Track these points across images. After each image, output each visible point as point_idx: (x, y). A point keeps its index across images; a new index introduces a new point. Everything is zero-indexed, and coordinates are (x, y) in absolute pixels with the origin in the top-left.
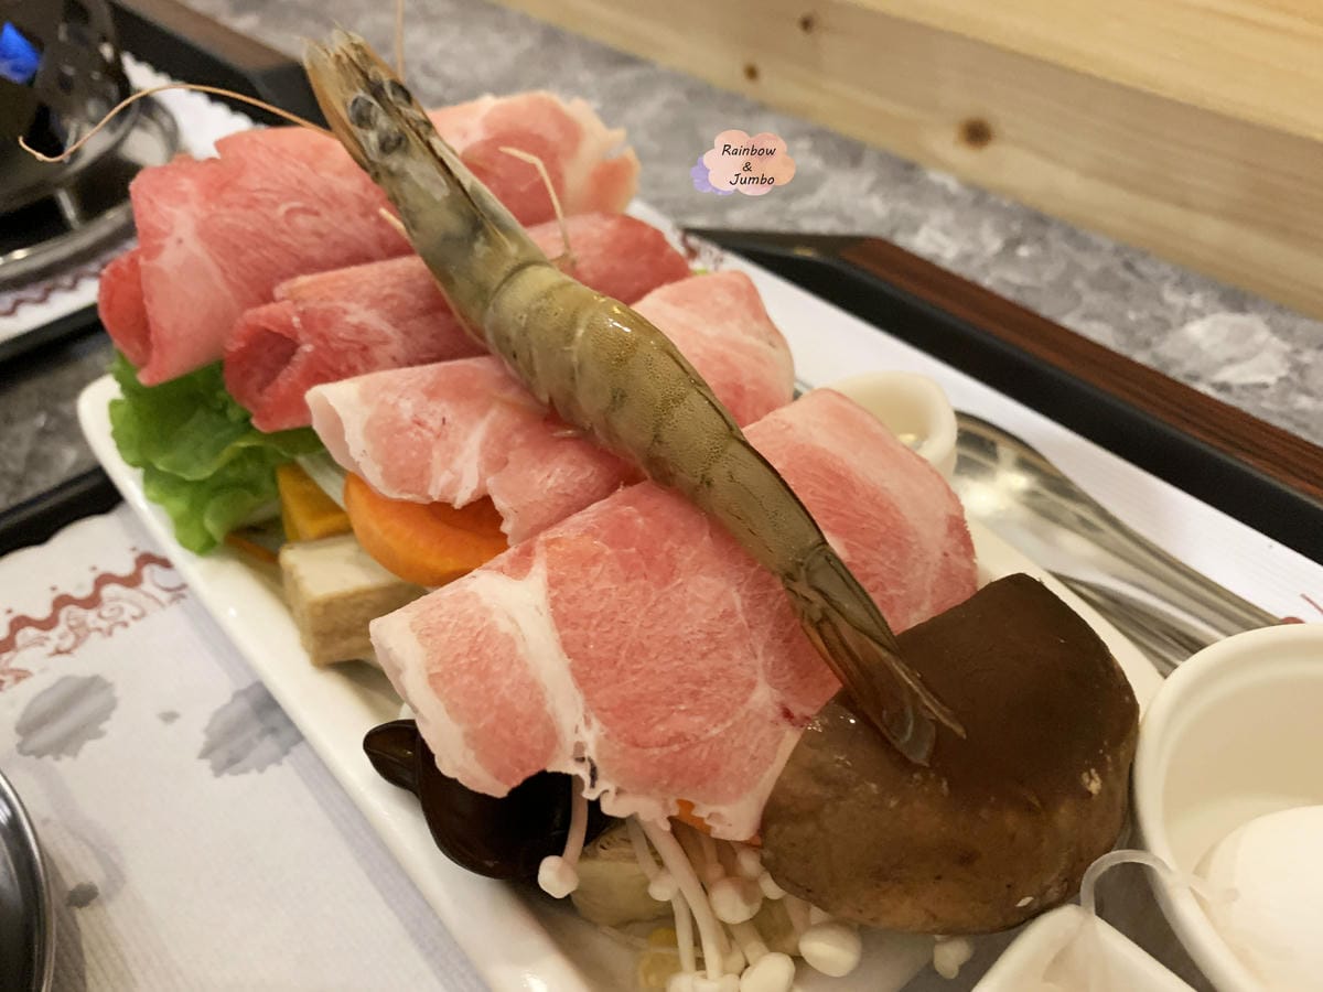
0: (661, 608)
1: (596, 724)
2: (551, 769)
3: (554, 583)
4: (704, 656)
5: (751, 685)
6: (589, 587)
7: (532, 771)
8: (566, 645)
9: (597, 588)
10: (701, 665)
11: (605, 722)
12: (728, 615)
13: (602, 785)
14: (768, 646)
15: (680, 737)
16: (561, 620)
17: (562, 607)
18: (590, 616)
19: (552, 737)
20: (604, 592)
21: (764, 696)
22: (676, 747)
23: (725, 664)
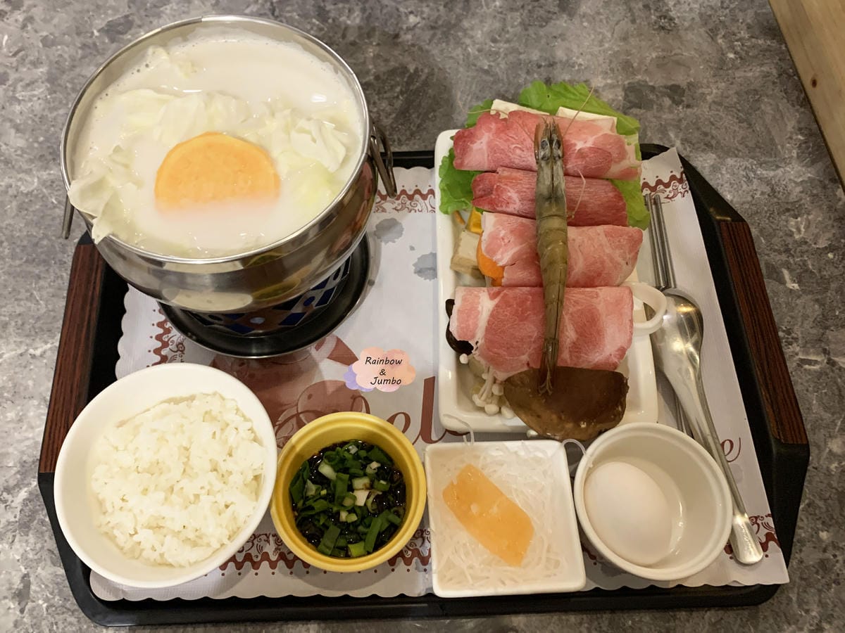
0: (515, 326)
1: (483, 341)
2: (470, 342)
3: (497, 306)
4: (517, 342)
5: (524, 354)
6: (504, 312)
7: (466, 340)
8: (489, 321)
9: (506, 313)
10: (515, 343)
11: (485, 341)
12: (530, 337)
13: (477, 352)
14: (535, 349)
15: (499, 354)
16: (492, 315)
17: (495, 312)
18: (499, 318)
19: (473, 337)
20: (506, 315)
21: (525, 358)
22: (496, 355)
23: (520, 346)
